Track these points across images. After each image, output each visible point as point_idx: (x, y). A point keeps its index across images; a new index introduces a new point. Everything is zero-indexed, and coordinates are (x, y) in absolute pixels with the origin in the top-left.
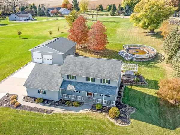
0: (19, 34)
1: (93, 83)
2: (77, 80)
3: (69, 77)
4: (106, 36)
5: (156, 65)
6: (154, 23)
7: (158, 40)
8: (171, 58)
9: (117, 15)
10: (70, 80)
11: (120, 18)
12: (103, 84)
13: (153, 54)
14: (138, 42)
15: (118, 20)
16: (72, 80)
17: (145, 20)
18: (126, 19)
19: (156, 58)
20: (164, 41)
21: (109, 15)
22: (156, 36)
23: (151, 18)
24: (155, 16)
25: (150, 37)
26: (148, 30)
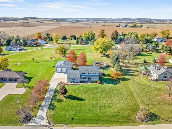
0: (33, 60)
1: (90, 74)
2: (85, 74)
3: (82, 73)
4: (86, 58)
5: (108, 69)
6: (105, 50)
7: (108, 59)
8: (114, 66)
9: (80, 44)
10: (82, 74)
11: (82, 46)
12: (94, 74)
13: (107, 65)
14: (99, 60)
15: (83, 48)
16: (83, 74)
17: (101, 49)
18: (87, 47)
19: (108, 66)
20: (110, 59)
21: (75, 44)
22: (107, 57)
23: (103, 48)
24: (105, 47)
25: (103, 57)
26: (102, 54)
